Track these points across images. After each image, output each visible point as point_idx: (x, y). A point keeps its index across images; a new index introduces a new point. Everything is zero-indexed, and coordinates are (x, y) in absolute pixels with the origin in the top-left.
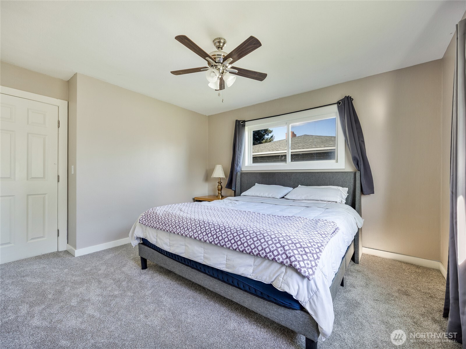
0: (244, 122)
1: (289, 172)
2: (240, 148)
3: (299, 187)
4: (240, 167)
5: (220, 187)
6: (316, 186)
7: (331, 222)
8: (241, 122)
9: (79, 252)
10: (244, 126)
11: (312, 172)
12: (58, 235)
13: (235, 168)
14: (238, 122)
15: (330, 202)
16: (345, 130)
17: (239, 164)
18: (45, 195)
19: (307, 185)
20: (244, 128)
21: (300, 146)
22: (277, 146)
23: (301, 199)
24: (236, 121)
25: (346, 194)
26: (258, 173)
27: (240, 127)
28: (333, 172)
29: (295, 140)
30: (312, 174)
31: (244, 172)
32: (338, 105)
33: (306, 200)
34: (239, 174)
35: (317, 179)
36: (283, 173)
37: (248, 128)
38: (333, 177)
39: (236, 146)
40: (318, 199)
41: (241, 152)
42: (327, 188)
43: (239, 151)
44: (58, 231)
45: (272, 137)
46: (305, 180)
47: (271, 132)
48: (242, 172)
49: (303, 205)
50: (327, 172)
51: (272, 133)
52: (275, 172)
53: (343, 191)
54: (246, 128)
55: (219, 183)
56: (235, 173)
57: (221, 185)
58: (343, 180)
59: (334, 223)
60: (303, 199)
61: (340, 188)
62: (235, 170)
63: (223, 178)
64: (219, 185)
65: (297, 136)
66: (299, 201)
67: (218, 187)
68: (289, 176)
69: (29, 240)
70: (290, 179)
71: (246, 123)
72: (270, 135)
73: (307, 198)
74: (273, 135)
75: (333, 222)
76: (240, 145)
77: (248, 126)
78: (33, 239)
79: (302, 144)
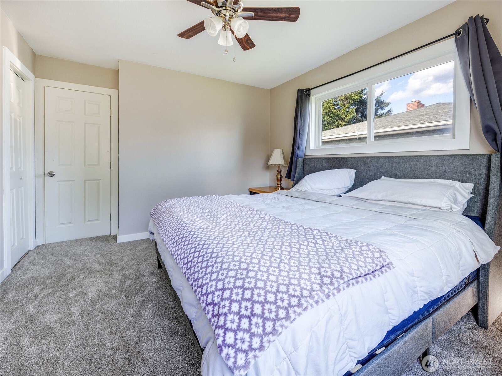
0: (309, 90)
1: (367, 157)
2: (302, 125)
3: (381, 179)
4: (302, 151)
5: (279, 176)
6: (411, 178)
7: (377, 250)
8: (305, 92)
9: (121, 239)
10: (308, 96)
11: (405, 156)
12: (111, 220)
13: (295, 152)
14: (300, 92)
15: (428, 208)
16: (469, 78)
17: (301, 147)
18: (99, 181)
19: (395, 177)
20: (309, 99)
21: (424, 120)
22: (388, 122)
23: (376, 198)
24: (299, 90)
25: (466, 195)
26: (324, 158)
27: (304, 97)
28: (444, 155)
29: (420, 112)
30: (404, 159)
31: (309, 157)
32: (456, 38)
33: (384, 200)
34: (300, 160)
35: (413, 168)
36: (358, 158)
37: (316, 98)
38: (443, 164)
39: (297, 124)
40: (405, 201)
41: (303, 131)
42: (428, 183)
43: (300, 130)
44: (111, 215)
45: (389, 111)
46: (392, 168)
47: (388, 104)
48: (306, 157)
49: (374, 209)
50: (432, 156)
51: (389, 106)
52: (348, 157)
53: (462, 189)
54: (313, 99)
55: (278, 172)
56: (296, 159)
57: (280, 174)
58: (463, 169)
59: (383, 254)
60: (380, 198)
61: (457, 184)
62: (295, 154)
63: (283, 166)
64: (278, 174)
65: (425, 106)
66: (373, 202)
67: (276, 177)
68: (368, 163)
69: (87, 222)
70: (369, 167)
71: (312, 91)
72: (386, 109)
73: (385, 198)
74: (390, 109)
75: (381, 251)
76: (303, 122)
77: (314, 95)
78: (89, 221)
79: (428, 117)
